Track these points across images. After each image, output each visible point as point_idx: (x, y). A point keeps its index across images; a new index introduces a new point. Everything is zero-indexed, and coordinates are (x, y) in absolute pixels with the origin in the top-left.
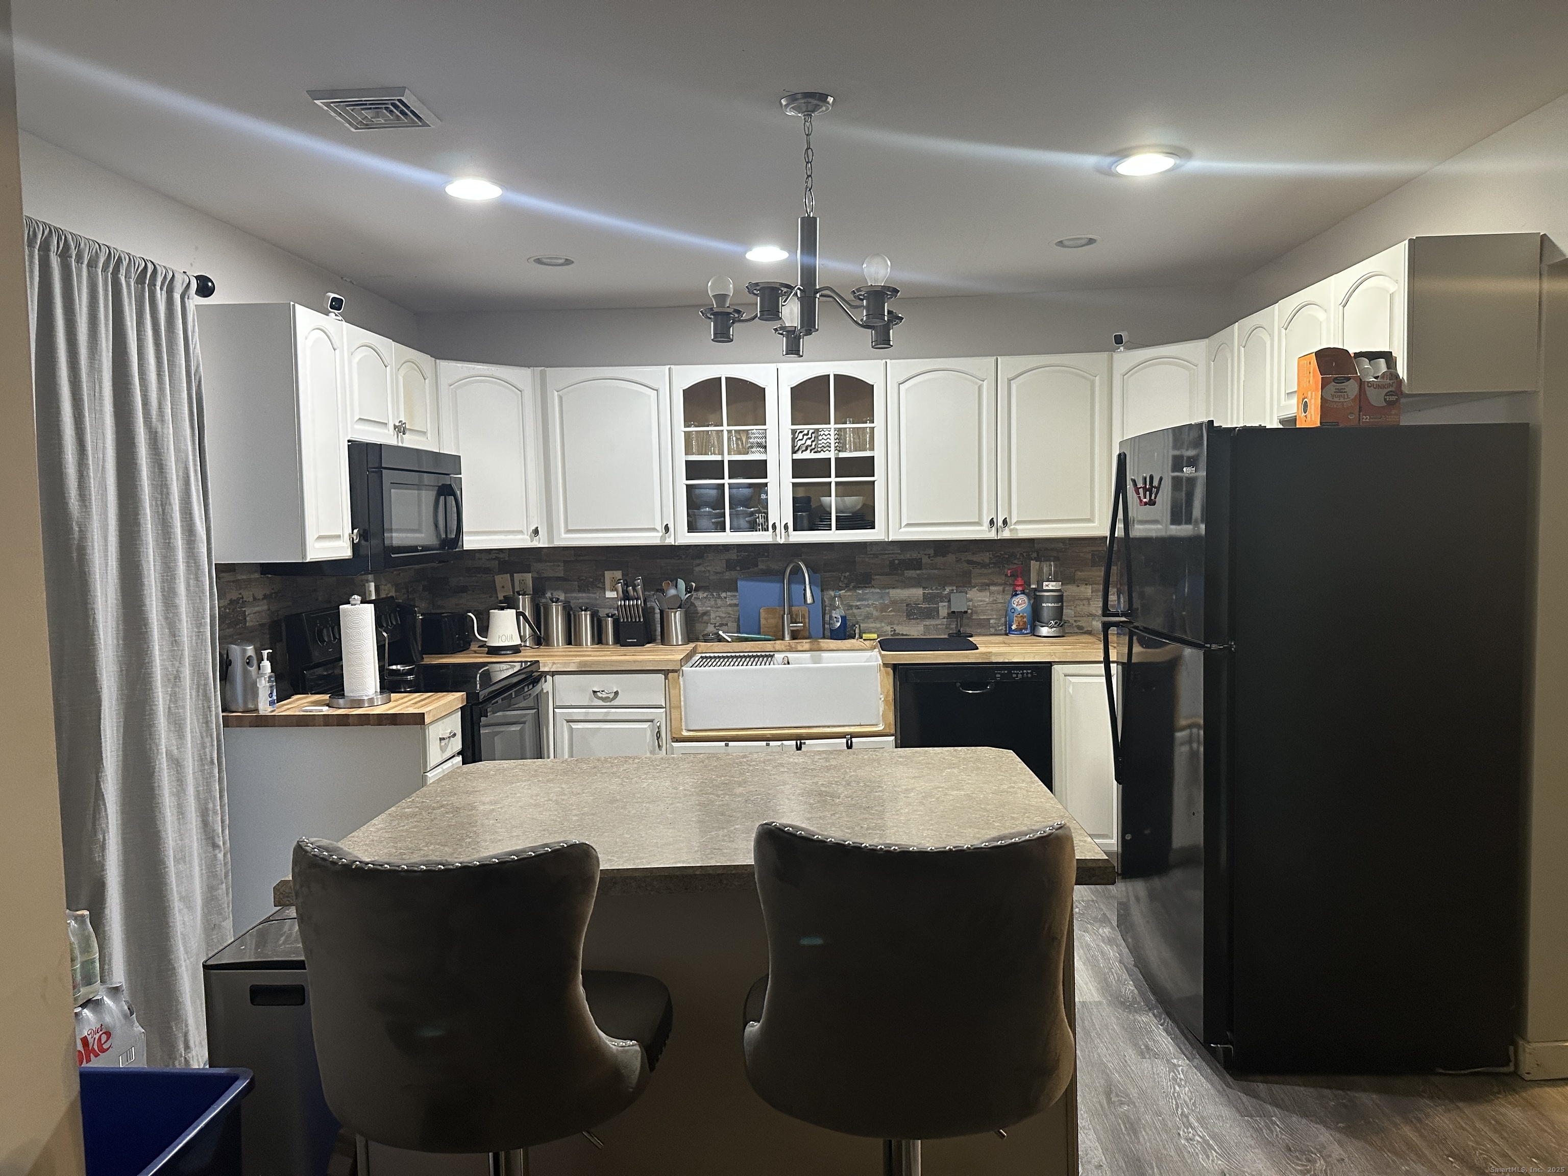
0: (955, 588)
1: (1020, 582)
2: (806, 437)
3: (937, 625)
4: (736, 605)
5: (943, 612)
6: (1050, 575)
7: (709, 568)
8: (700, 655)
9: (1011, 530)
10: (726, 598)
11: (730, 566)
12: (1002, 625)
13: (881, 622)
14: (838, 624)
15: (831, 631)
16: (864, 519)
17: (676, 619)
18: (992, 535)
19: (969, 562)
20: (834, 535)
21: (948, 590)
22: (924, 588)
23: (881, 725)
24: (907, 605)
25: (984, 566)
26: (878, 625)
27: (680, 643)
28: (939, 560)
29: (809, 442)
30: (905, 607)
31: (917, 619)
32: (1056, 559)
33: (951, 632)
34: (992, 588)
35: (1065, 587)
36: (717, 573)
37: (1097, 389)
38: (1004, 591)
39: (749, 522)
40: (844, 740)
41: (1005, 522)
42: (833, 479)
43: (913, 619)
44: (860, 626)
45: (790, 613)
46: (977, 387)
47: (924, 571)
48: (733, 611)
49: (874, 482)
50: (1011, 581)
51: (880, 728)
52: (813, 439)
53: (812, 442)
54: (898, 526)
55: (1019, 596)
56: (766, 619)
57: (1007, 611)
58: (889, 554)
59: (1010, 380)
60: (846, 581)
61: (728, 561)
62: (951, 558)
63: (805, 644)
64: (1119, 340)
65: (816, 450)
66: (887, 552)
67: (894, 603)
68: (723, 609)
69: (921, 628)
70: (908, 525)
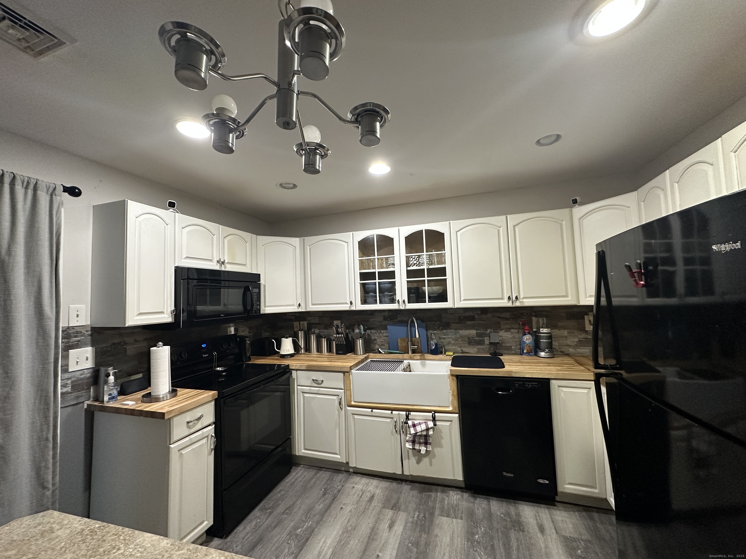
0: (492, 330)
1: (527, 328)
2: (414, 260)
3: (484, 348)
4: (388, 336)
5: (487, 342)
6: (543, 324)
7: (376, 320)
8: (370, 360)
9: (520, 302)
10: (383, 333)
11: (385, 319)
12: (518, 349)
13: (455, 346)
14: (434, 347)
15: (431, 350)
16: (443, 297)
17: (360, 343)
18: (510, 304)
19: (499, 317)
20: (427, 305)
21: (489, 331)
22: (476, 330)
23: (451, 407)
24: (468, 338)
25: (507, 319)
26: (454, 347)
27: (362, 354)
28: (483, 316)
29: (415, 262)
30: (467, 339)
31: (473, 345)
32: (547, 316)
33: (491, 352)
34: (512, 330)
35: (553, 330)
36: (379, 322)
37: (564, 227)
38: (518, 332)
39: (390, 299)
40: (431, 414)
41: (517, 298)
42: (426, 278)
43: (472, 345)
44: (445, 348)
45: (411, 341)
46: (497, 231)
47: (476, 322)
48: (387, 339)
49: (446, 279)
50: (522, 327)
51: (450, 409)
52: (417, 260)
53: (417, 262)
54: (459, 300)
55: (527, 335)
56: (401, 343)
57: (521, 342)
58: (458, 313)
59: (514, 226)
60: (438, 326)
61: (384, 316)
62: (489, 315)
63: (418, 356)
64: (575, 202)
65: (419, 265)
66: (457, 312)
67: (462, 337)
68: (382, 338)
69: (476, 349)
70: (464, 300)
